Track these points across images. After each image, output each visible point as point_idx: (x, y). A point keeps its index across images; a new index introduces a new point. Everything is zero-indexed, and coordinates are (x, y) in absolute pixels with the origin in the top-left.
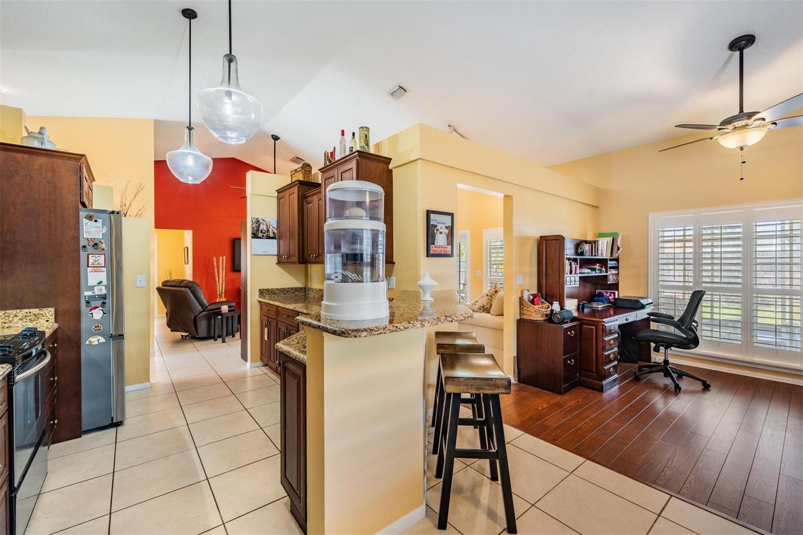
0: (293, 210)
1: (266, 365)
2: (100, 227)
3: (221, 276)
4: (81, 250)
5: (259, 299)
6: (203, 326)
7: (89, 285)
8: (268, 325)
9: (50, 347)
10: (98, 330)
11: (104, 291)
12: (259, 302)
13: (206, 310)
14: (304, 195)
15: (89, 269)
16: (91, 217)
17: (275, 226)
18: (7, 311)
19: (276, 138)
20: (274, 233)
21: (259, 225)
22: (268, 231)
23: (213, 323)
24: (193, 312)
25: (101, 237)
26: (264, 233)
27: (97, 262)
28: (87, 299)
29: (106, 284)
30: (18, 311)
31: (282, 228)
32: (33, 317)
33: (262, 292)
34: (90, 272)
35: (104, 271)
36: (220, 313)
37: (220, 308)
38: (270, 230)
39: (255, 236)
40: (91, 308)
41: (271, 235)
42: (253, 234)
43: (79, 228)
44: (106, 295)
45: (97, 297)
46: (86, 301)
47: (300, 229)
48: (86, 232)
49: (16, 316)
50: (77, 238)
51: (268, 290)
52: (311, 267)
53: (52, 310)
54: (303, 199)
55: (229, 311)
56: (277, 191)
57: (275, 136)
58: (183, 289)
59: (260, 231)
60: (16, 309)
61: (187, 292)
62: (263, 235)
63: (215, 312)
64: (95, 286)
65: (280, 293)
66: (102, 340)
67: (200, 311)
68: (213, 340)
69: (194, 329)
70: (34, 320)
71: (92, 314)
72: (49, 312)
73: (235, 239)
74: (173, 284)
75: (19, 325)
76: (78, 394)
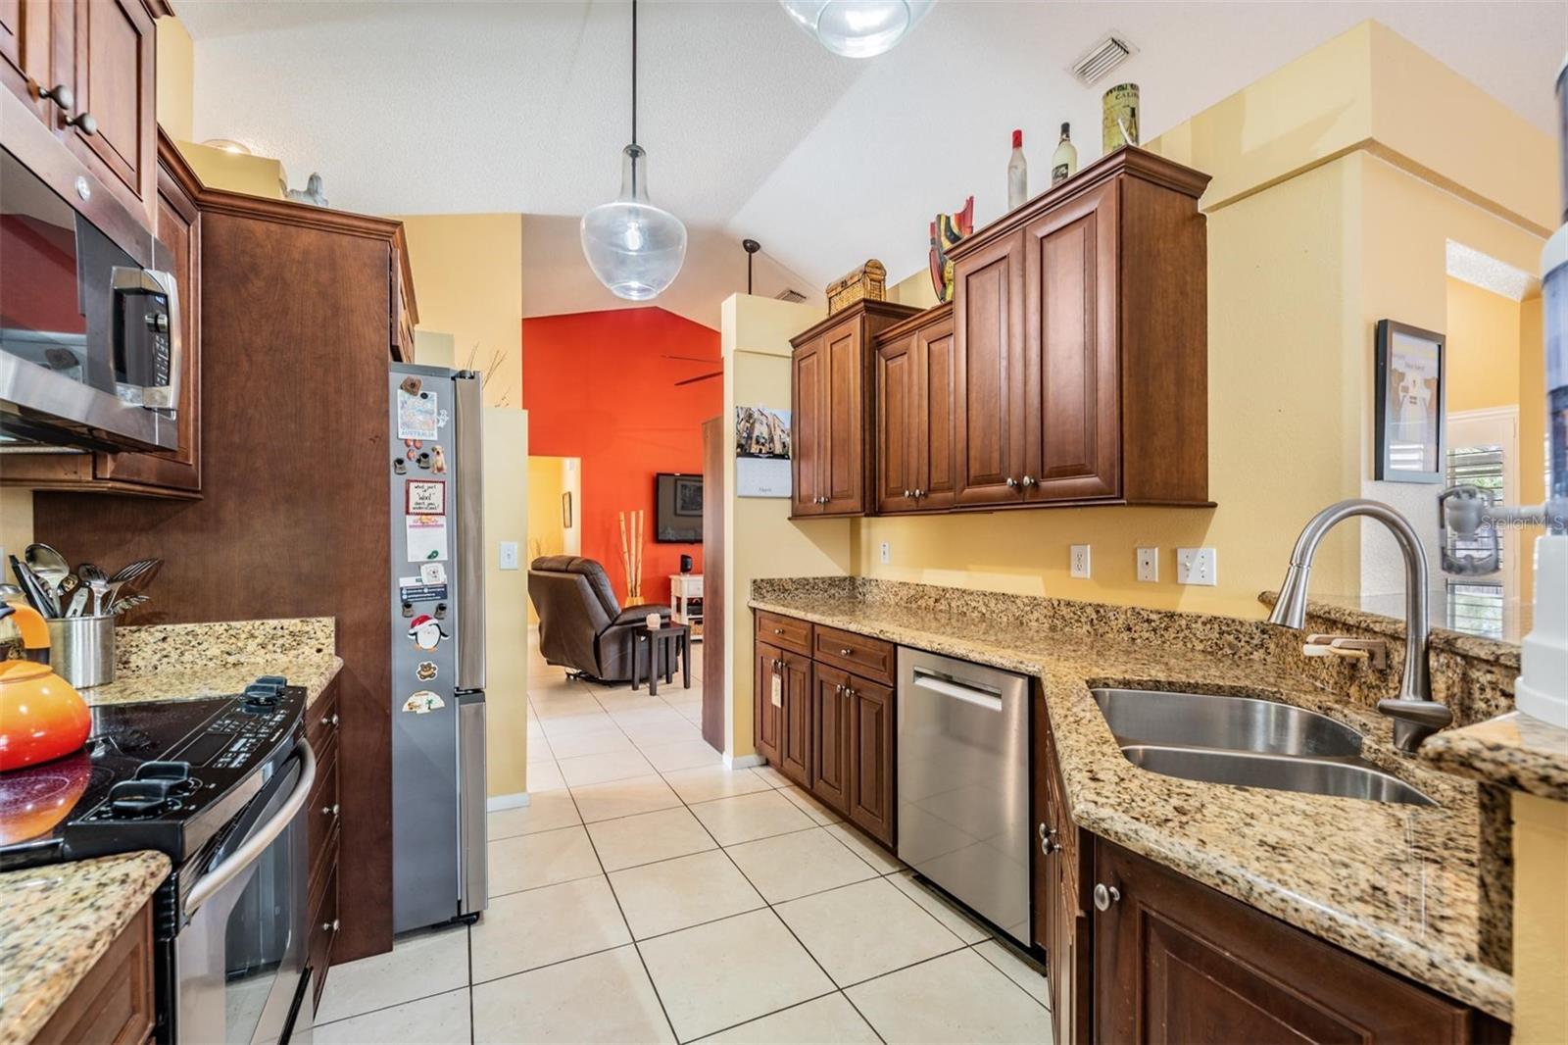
0: (845, 380)
1: (767, 763)
2: (432, 414)
3: (633, 552)
4: (392, 469)
5: (755, 604)
6: (611, 654)
7: (409, 560)
8: (785, 669)
9: (321, 724)
10: (430, 676)
11: (442, 578)
12: (754, 610)
13: (618, 622)
14: (876, 337)
15: (410, 520)
16: (413, 385)
17: (788, 426)
18: (233, 624)
19: (751, 247)
20: (784, 444)
21: (753, 424)
22: (772, 440)
23: (630, 650)
24: (592, 626)
25: (435, 438)
26: (763, 445)
27: (427, 502)
28: (405, 597)
29: (446, 558)
30: (258, 623)
31: (806, 431)
32: (288, 641)
33: (759, 587)
34: (411, 527)
35: (442, 526)
36: (644, 631)
37: (644, 620)
38: (776, 438)
39: (743, 451)
40: (412, 619)
41: (778, 450)
42: (740, 446)
43: (387, 413)
44: (445, 586)
45: (426, 591)
46: (402, 600)
47: (867, 427)
48: (404, 424)
49: (253, 636)
50: (382, 439)
51: (771, 582)
52: (869, 526)
53: (329, 622)
54: (874, 347)
55: (663, 626)
56: (791, 341)
57: (751, 241)
58: (575, 577)
59: (754, 441)
60: (252, 619)
61: (582, 582)
62: (761, 450)
63: (633, 628)
64: (424, 563)
65: (797, 589)
66: (438, 702)
67: (606, 625)
68: (630, 688)
69: (595, 664)
70: (292, 648)
71: (415, 634)
72: (323, 628)
73: (658, 475)
74: (554, 565)
75: (259, 659)
76: (386, 839)
